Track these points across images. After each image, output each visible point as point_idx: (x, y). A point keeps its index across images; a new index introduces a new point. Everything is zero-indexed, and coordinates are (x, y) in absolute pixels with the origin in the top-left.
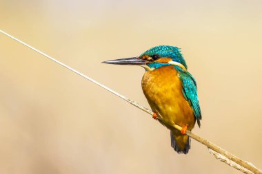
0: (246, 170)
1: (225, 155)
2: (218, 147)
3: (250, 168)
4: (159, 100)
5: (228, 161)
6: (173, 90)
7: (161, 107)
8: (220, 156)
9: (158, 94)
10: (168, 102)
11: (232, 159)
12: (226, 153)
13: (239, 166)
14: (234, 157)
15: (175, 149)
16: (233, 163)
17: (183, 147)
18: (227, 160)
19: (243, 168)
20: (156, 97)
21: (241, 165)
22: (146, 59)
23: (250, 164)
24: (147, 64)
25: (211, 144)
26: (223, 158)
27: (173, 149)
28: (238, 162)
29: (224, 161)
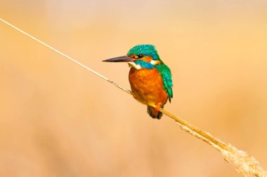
0: (205, 138)
1: (189, 127)
2: (183, 121)
3: (208, 137)
4: (142, 91)
5: (191, 131)
9: (144, 88)
11: (194, 130)
13: (199, 136)
14: (196, 128)
16: (195, 133)
17: (156, 114)
18: (190, 130)
19: (202, 137)
22: (134, 57)
23: (207, 133)
25: (178, 118)
26: (187, 129)
28: (199, 133)
29: (188, 131)
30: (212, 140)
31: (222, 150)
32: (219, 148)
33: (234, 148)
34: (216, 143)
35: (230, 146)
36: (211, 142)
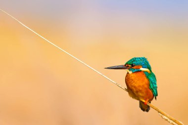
1: (167, 117)
2: (164, 112)
5: (169, 120)
8: (164, 117)
11: (171, 119)
12: (168, 115)
16: (171, 121)
18: (168, 119)
22: (128, 66)
24: (129, 69)
25: (160, 110)
28: (174, 121)
29: (167, 120)
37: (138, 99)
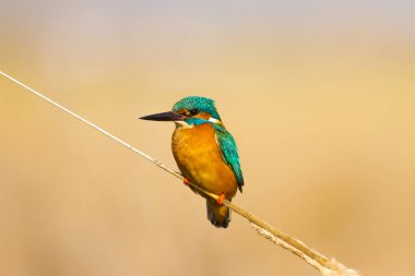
0: (295, 249)
1: (269, 231)
3: (300, 247)
5: (274, 238)
6: (209, 153)
7: (194, 173)
8: (264, 231)
10: (204, 167)
11: (279, 236)
12: (272, 228)
13: (286, 245)
14: (281, 233)
15: (213, 223)
16: (279, 241)
18: (272, 236)
19: (291, 247)
20: (187, 161)
21: (290, 243)
23: (299, 242)
24: (185, 120)
25: (253, 216)
26: (268, 234)
27: (210, 223)
28: (285, 240)
29: (269, 238)
30: (306, 252)
31: (321, 268)
32: (317, 265)
33: (341, 266)
34: (313, 256)
35: (333, 261)
36: (305, 256)
37: (204, 195)
